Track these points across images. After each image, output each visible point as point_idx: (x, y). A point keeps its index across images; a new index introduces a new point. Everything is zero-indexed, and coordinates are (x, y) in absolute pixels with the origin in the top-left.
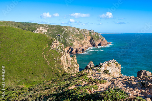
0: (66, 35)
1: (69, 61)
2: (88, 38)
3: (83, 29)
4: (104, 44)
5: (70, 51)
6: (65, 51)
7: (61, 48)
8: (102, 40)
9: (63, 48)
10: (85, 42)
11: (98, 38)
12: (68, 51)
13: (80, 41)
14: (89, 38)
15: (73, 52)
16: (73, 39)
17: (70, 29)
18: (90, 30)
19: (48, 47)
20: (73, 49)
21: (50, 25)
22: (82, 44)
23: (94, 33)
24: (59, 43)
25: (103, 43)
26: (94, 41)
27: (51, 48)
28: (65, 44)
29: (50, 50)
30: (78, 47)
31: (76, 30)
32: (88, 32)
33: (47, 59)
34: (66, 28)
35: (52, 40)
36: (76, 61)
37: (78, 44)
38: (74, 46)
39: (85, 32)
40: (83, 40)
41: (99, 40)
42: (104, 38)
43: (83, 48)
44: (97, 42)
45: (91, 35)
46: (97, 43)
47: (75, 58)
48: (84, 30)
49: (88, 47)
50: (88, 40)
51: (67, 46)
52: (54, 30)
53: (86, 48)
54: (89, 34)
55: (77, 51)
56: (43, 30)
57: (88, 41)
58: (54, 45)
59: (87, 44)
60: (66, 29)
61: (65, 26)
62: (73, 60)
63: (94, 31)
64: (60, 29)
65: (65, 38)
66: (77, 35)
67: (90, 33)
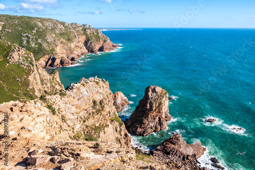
0: (41, 34)
1: (45, 81)
2: (80, 39)
3: (72, 24)
4: (109, 47)
5: (50, 62)
6: (36, 66)
7: (29, 59)
8: (105, 41)
9: (32, 60)
10: (76, 46)
11: (98, 38)
12: (47, 63)
13: (67, 45)
14: (83, 39)
15: (55, 64)
16: (55, 41)
17: (47, 24)
18: (84, 25)
19: (4, 61)
20: (56, 59)
21: (8, 15)
22: (71, 51)
23: (92, 30)
24: (24, 52)
25: (106, 46)
26: (91, 43)
27: (9, 62)
28: (38, 52)
29: (8, 65)
30: (65, 56)
31: (59, 25)
32: (81, 28)
33: (2, 81)
34: (40, 22)
35: (10, 47)
36: (58, 79)
37: (64, 51)
38: (56, 54)
39: (75, 28)
40: (73, 42)
41: (100, 41)
42: (108, 38)
43: (72, 56)
44: (97, 46)
45: (85, 34)
46: (97, 47)
47: (57, 76)
48: (75, 26)
49: (82, 54)
50: (80, 43)
51: (44, 54)
52: (16, 25)
53: (78, 56)
54: (82, 32)
55: (62, 63)
57: (81, 44)
58: (15, 56)
59: (78, 48)
60: (40, 24)
61: (38, 18)
62: (53, 78)
63: (92, 27)
64: (27, 24)
65: (39, 41)
66: (61, 34)
67: (84, 30)
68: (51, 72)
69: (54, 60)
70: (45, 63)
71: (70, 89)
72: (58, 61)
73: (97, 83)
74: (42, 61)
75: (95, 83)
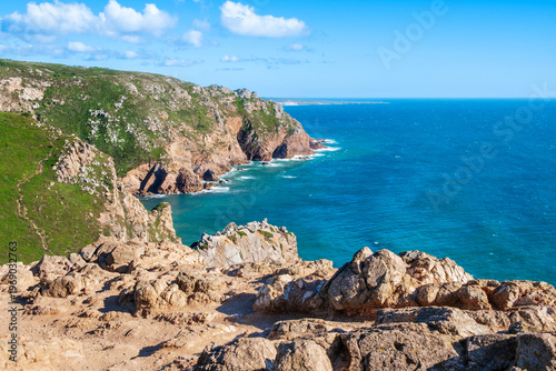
0: (134, 111)
1: (137, 228)
2: (229, 126)
3: (211, 87)
4: (300, 148)
5: (152, 181)
6: (120, 188)
7: (103, 173)
8: (291, 132)
9: (110, 175)
10: (219, 143)
11: (273, 125)
12: (143, 183)
13: (196, 140)
14: (235, 124)
15: (164, 186)
16: (166, 129)
17: (150, 87)
18: (240, 92)
19: (44, 174)
20: (166, 174)
21: (59, 66)
22: (205, 154)
23: (258, 103)
24: (94, 155)
25: (294, 145)
26: (255, 135)
27: (55, 178)
28: (126, 156)
29: (52, 184)
30: (189, 167)
31: (178, 90)
32: (231, 98)
33: (37, 222)
34: (135, 82)
35: (61, 141)
36: (169, 225)
37: (189, 153)
38: (168, 161)
39: (216, 99)
40: (211, 132)
41: (277, 131)
42: (299, 124)
43: (205, 167)
44: (271, 143)
45: (242, 112)
46: (271, 147)
47: (167, 215)
48: (216, 92)
49: (232, 163)
50: (229, 135)
51: (139, 162)
52: (77, 90)
53: (222, 167)
54: (234, 108)
55: (181, 183)
56: (26, 90)
57: (231, 139)
58: (72, 162)
59: (224, 151)
60: (133, 87)
61: (129, 73)
62: (158, 220)
63: (259, 95)
64: (104, 86)
65: (130, 128)
66: (183, 113)
67: (240, 103)
68: (154, 207)
69: (161, 176)
70: (138, 183)
71: (202, 248)
72: (171, 179)
73: (268, 236)
74: (133, 179)
75: (263, 237)
